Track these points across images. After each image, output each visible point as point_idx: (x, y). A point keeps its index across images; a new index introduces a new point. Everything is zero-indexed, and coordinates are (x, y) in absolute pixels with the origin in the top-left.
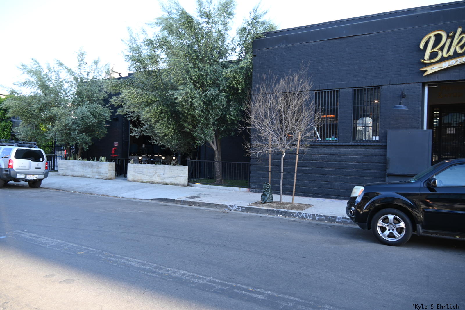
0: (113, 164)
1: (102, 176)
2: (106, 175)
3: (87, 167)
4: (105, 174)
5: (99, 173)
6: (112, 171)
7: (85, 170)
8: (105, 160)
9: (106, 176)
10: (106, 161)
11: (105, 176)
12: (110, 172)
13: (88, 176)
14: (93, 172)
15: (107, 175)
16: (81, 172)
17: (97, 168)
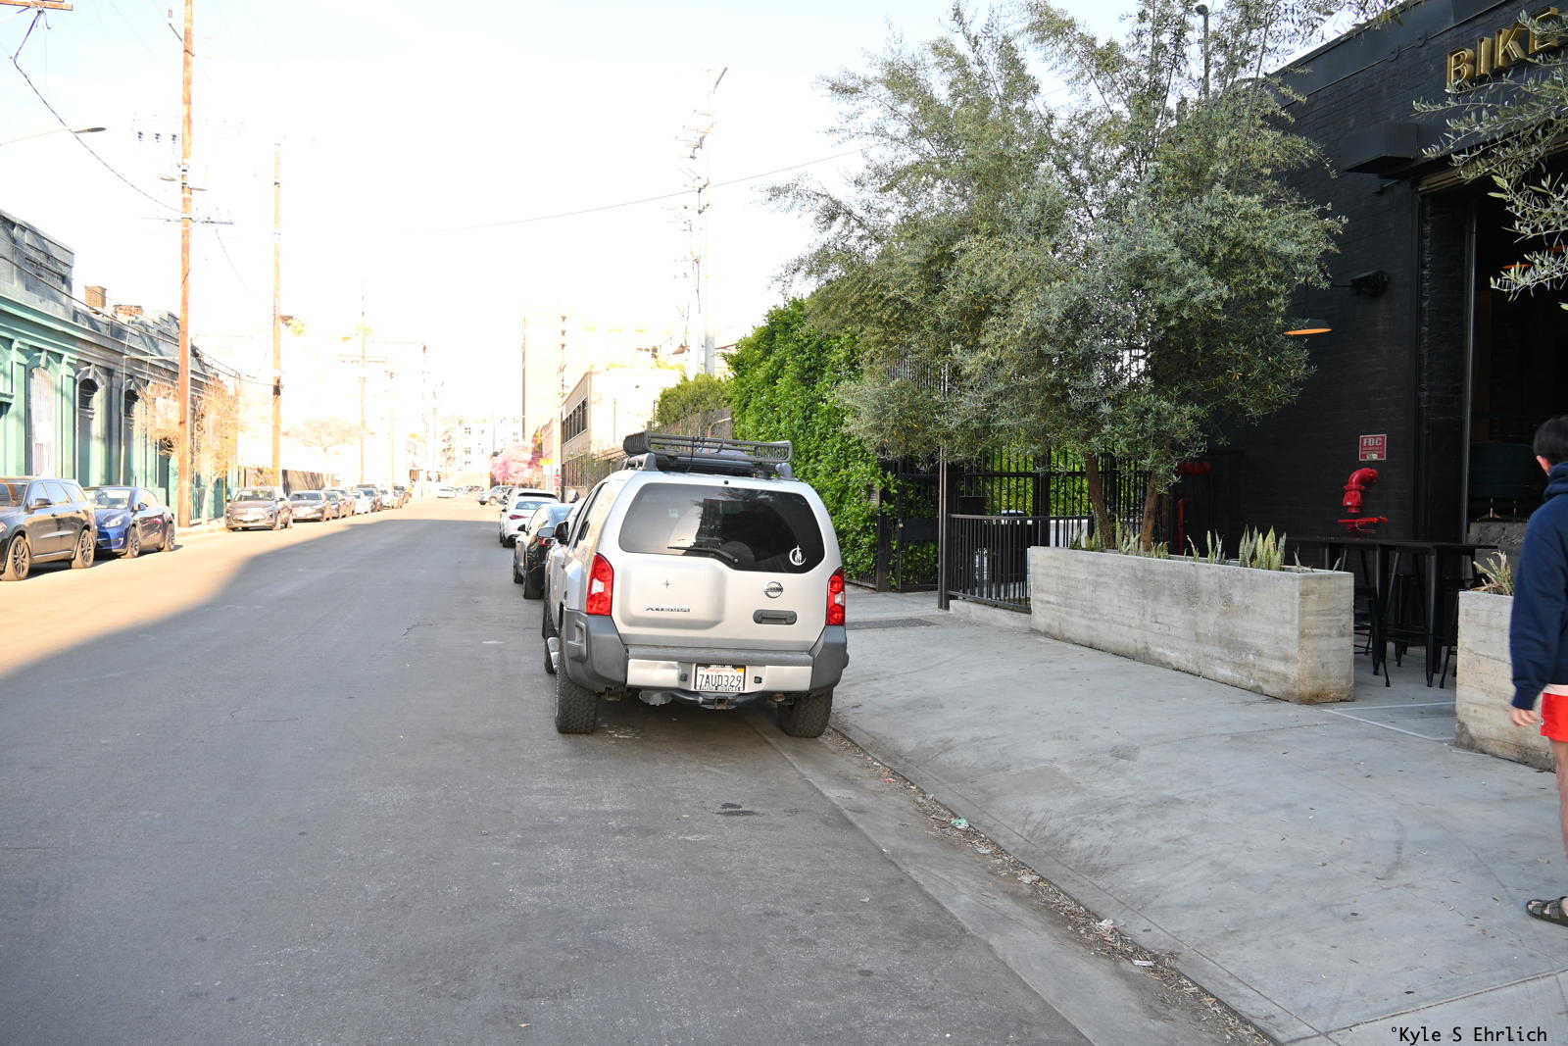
0: (1340, 584)
1: (1256, 675)
2: (1279, 667)
3: (1166, 599)
4: (1274, 658)
5: (1233, 645)
6: (1329, 636)
7: (1154, 615)
8: (1277, 558)
9: (1285, 678)
10: (1288, 560)
11: (1276, 674)
12: (1309, 644)
13: (1173, 656)
14: (1197, 635)
15: (1293, 671)
16: (1130, 626)
17: (1225, 613)
